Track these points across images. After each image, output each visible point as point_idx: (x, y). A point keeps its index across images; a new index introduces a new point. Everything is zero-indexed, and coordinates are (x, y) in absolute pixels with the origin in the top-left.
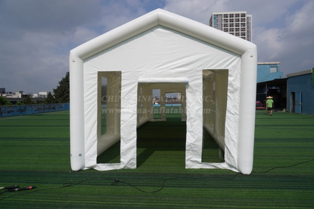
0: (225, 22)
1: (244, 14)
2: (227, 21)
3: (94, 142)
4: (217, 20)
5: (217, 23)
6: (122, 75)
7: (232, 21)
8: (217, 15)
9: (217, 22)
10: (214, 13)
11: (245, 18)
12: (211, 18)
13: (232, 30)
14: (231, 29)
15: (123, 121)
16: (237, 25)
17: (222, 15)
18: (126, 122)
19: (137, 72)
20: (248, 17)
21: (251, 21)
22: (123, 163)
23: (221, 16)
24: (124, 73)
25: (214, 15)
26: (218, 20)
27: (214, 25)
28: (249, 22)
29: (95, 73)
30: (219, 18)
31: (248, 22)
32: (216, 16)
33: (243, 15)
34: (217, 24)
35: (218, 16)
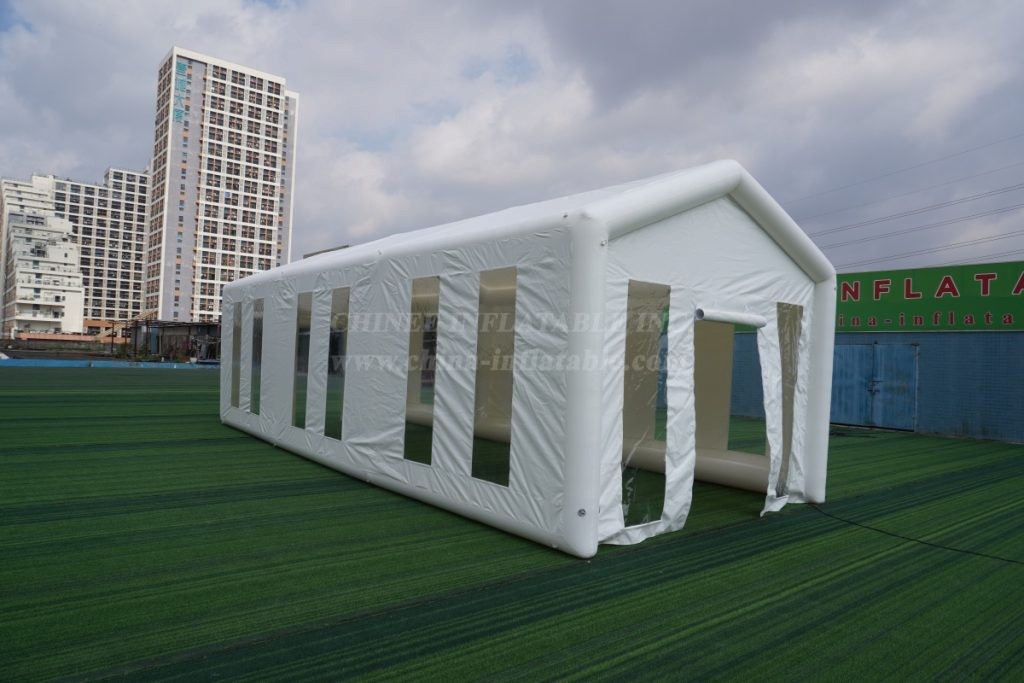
0: (215, 92)
1: (278, 85)
2: (224, 91)
3: (615, 470)
4: (189, 76)
5: (188, 87)
6: (672, 295)
7: (237, 93)
8: (191, 60)
9: (189, 83)
10: (178, 51)
11: (281, 97)
12: (168, 65)
13: (238, 125)
14: (235, 121)
15: (673, 409)
16: (255, 111)
17: (206, 64)
18: (679, 411)
19: (695, 292)
20: (287, 98)
21: (296, 113)
22: (667, 518)
23: (204, 66)
24: (675, 290)
25: (178, 56)
26: (193, 77)
27: (176, 89)
28: (291, 113)
29: (624, 284)
30: (197, 73)
31: (286, 112)
32: (186, 62)
33: (275, 88)
34: (188, 91)
35: (194, 64)
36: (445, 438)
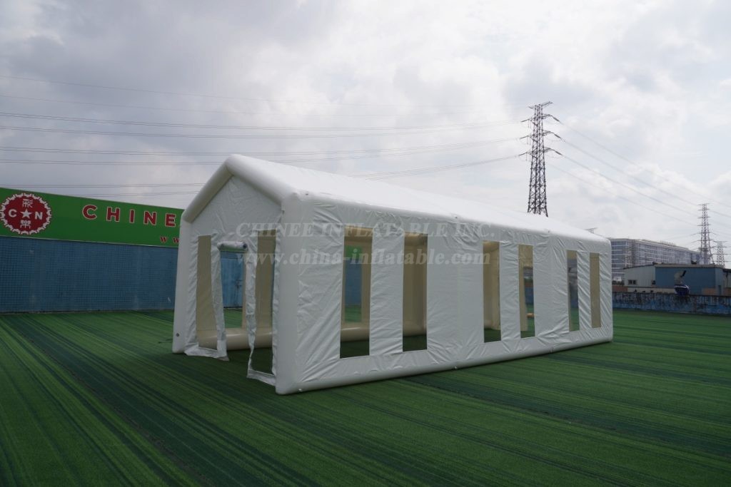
36: (583, 317)
